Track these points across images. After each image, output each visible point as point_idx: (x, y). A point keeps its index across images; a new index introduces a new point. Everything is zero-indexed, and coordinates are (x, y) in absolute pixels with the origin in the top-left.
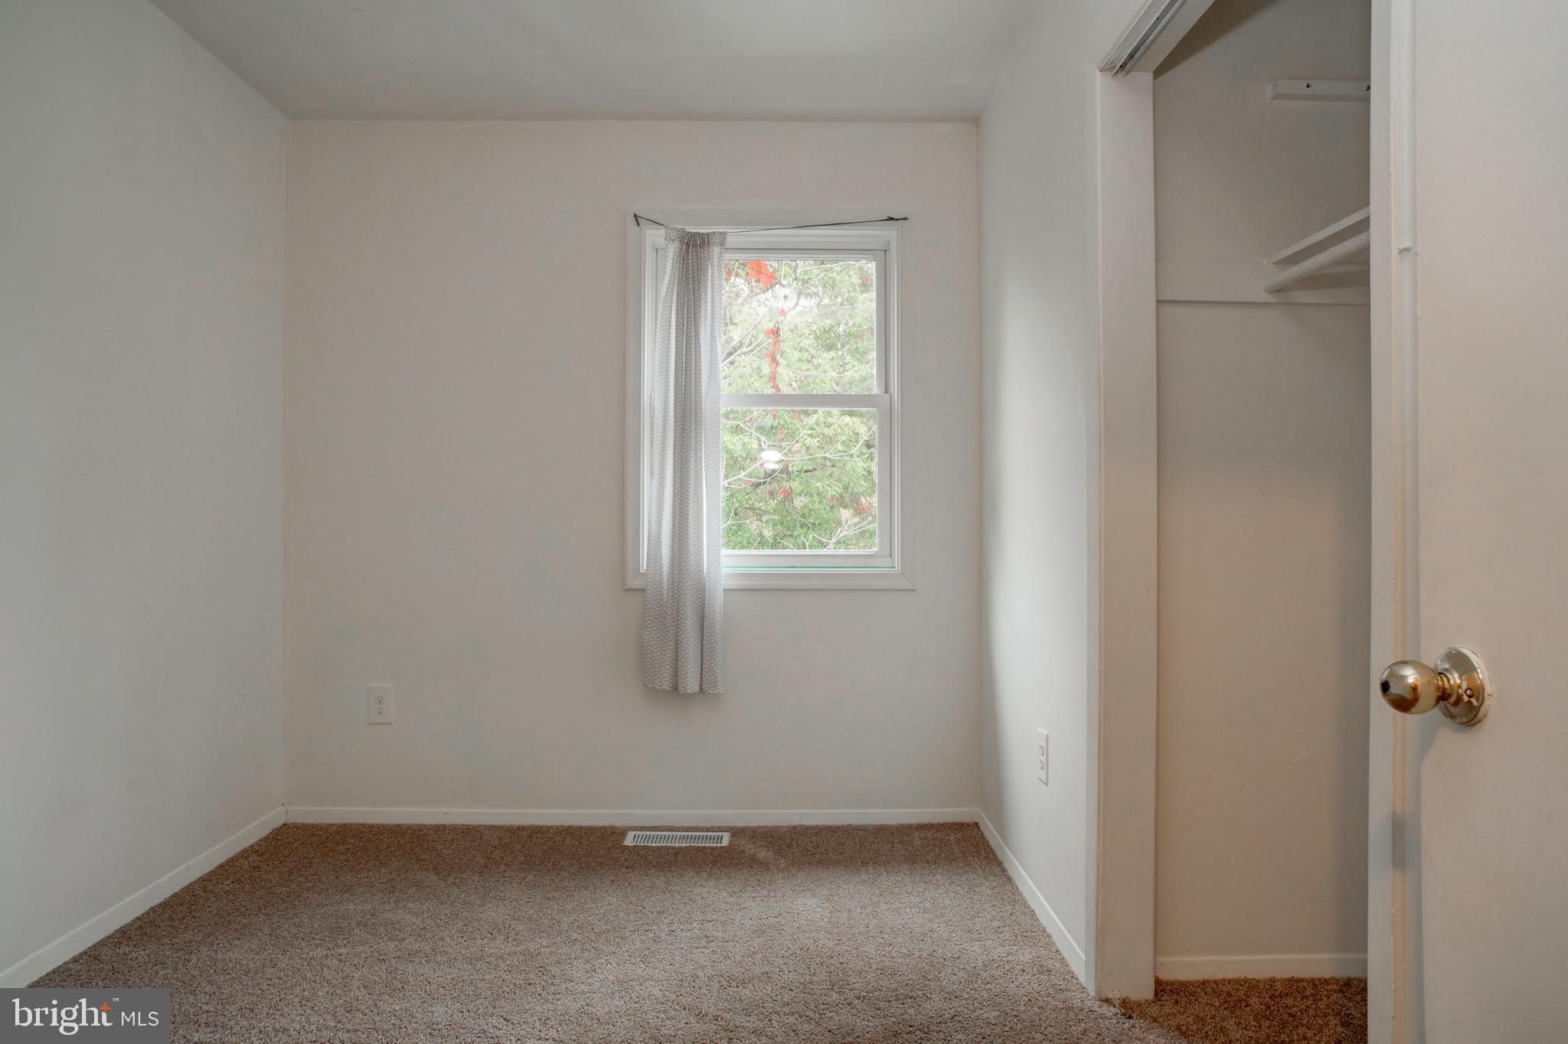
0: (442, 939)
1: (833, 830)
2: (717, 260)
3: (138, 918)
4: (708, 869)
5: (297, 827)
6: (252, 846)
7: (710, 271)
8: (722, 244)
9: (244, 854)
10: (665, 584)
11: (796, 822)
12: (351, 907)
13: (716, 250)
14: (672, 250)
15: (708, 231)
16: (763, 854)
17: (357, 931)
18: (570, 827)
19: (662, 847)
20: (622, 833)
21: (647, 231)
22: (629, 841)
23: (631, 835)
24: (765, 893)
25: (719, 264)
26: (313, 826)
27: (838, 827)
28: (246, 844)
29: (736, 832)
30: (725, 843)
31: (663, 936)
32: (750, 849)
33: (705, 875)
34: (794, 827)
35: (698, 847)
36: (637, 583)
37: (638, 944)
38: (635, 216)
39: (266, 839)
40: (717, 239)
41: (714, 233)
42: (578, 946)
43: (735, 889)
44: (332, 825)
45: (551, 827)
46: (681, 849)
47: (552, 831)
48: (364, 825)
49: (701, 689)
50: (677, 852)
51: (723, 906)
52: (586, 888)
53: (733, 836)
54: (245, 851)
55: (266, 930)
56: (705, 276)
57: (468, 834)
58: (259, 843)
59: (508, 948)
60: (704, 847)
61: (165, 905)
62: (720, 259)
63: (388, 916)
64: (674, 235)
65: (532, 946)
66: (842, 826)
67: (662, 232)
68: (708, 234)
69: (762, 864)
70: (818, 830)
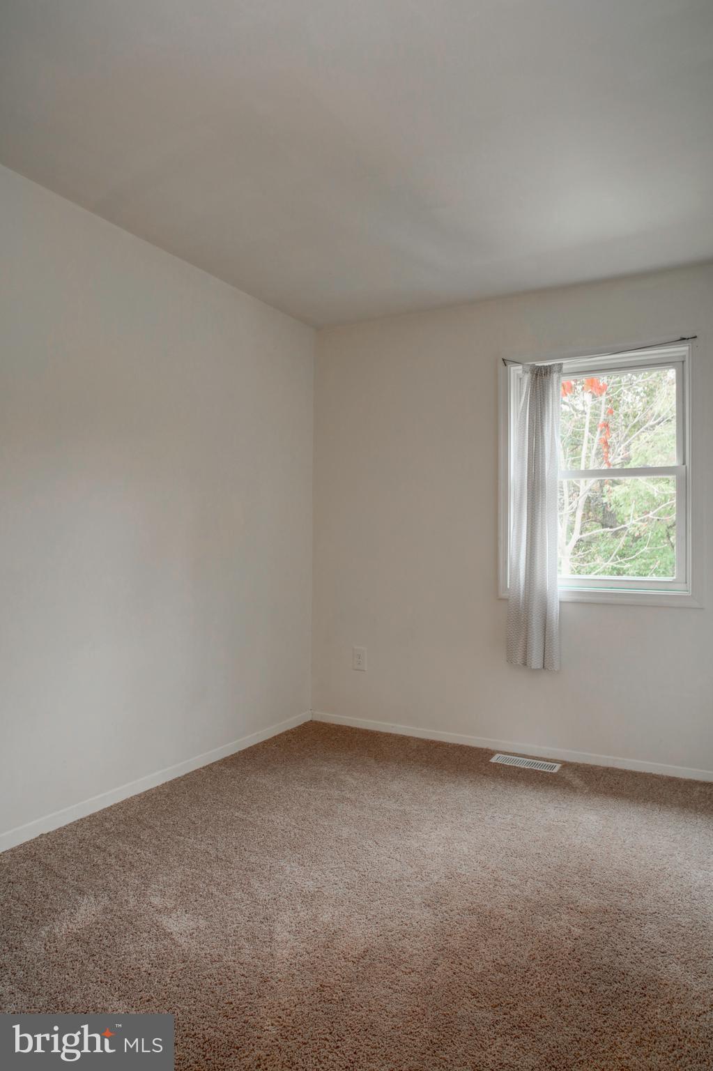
0: (363, 795)
1: (634, 775)
2: (557, 383)
3: (232, 755)
4: (535, 784)
5: (316, 723)
6: (291, 730)
7: (551, 390)
8: (560, 370)
9: (286, 733)
10: (521, 596)
11: (610, 764)
12: (325, 769)
13: (555, 376)
14: (527, 378)
15: (550, 364)
16: (577, 782)
17: (323, 782)
18: (461, 746)
19: (513, 766)
20: (491, 753)
21: (512, 368)
22: (493, 760)
23: (497, 755)
24: (565, 806)
25: (558, 385)
26: (324, 724)
27: (640, 773)
28: (289, 728)
29: (565, 765)
30: (555, 771)
31: (486, 818)
32: (569, 775)
33: (530, 788)
34: (608, 769)
35: (536, 770)
36: (503, 595)
37: (469, 820)
38: (503, 360)
39: (299, 727)
40: (556, 368)
41: (554, 365)
42: (433, 813)
43: (546, 800)
44: (333, 725)
45: (451, 744)
46: (524, 769)
47: (450, 746)
48: (349, 727)
49: (544, 667)
50: (521, 770)
51: (533, 809)
52: (454, 782)
53: (563, 767)
54: (288, 731)
55: (282, 773)
56: (548, 394)
57: (403, 741)
58: (294, 729)
59: (395, 806)
60: (540, 771)
61: (244, 751)
62: (558, 382)
63: (342, 777)
64: (528, 369)
65: (408, 809)
66: (644, 773)
67: (520, 367)
68: (550, 366)
69: (573, 788)
70: (624, 773)
